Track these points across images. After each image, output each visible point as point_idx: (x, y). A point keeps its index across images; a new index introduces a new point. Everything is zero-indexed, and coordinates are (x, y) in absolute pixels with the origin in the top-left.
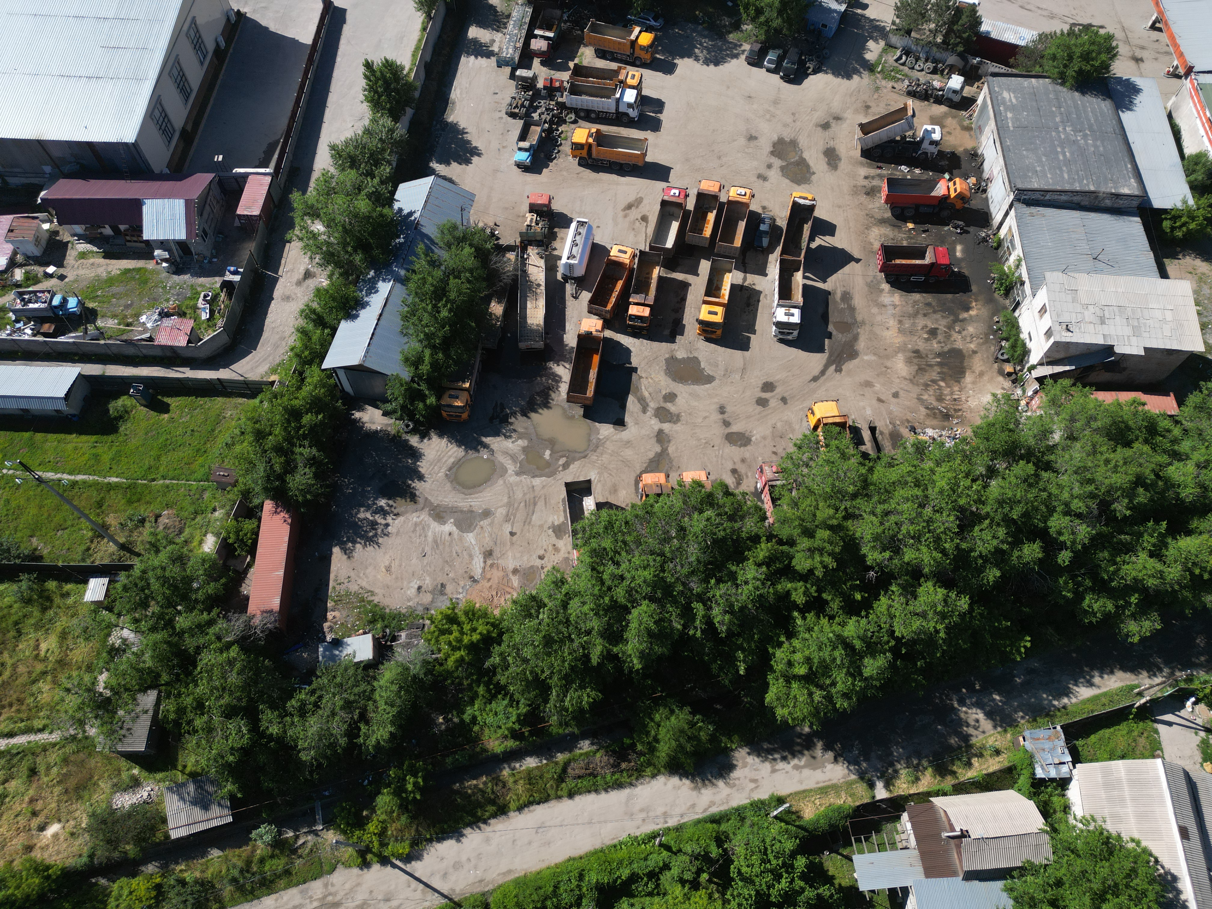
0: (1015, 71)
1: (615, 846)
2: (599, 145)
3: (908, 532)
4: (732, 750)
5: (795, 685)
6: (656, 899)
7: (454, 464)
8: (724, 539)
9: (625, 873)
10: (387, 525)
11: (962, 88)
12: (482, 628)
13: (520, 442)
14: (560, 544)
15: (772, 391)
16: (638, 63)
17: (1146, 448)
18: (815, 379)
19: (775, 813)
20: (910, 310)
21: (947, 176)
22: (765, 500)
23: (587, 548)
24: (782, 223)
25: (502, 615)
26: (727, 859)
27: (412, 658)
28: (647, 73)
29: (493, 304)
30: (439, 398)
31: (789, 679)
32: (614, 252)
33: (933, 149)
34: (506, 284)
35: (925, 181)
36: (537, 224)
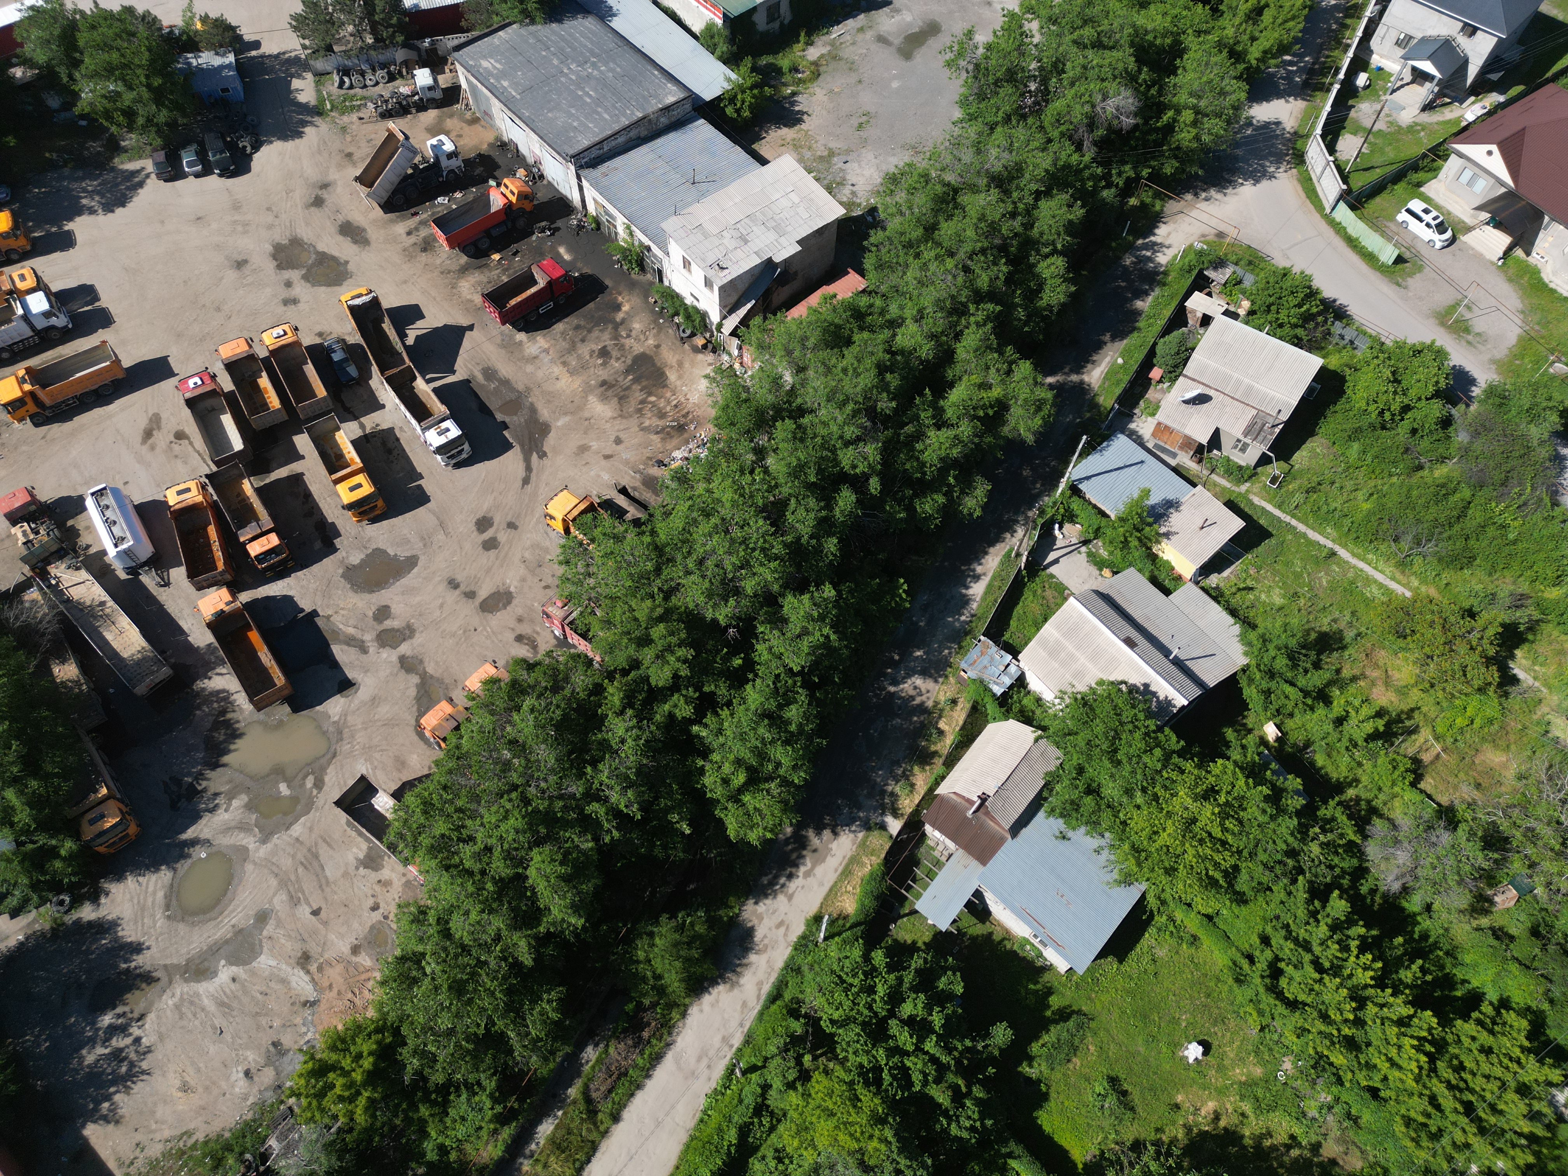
0: (475, 33)
1: (702, 1121)
2: (44, 386)
3: (734, 564)
4: (738, 915)
5: (746, 798)
6: (781, 1128)
7: (168, 897)
8: (565, 716)
9: (732, 1136)
10: (138, 1040)
11: (435, 80)
12: (366, 1046)
13: (236, 803)
14: (385, 874)
15: (491, 525)
16: (15, 257)
17: (866, 335)
18: (526, 481)
19: (822, 935)
20: (564, 345)
21: (492, 183)
22: (576, 642)
23: (420, 853)
24: (355, 337)
25: (380, 1010)
26: (813, 1021)
27: (307, 1156)
28: (40, 263)
29: (56, 670)
30: (76, 835)
31: (735, 797)
32: (173, 499)
33: (455, 163)
34: (54, 633)
35: (474, 201)
36: (37, 533)
